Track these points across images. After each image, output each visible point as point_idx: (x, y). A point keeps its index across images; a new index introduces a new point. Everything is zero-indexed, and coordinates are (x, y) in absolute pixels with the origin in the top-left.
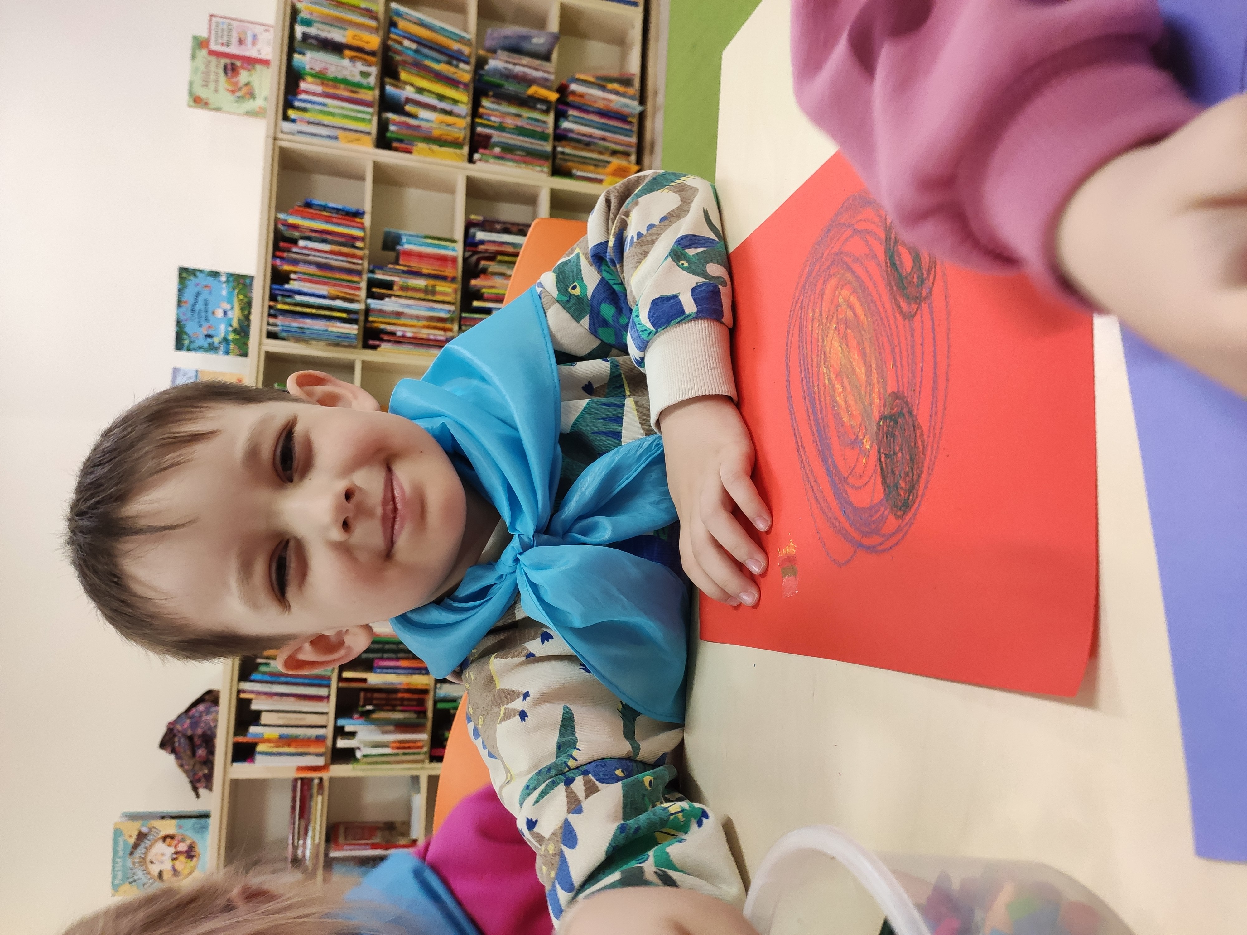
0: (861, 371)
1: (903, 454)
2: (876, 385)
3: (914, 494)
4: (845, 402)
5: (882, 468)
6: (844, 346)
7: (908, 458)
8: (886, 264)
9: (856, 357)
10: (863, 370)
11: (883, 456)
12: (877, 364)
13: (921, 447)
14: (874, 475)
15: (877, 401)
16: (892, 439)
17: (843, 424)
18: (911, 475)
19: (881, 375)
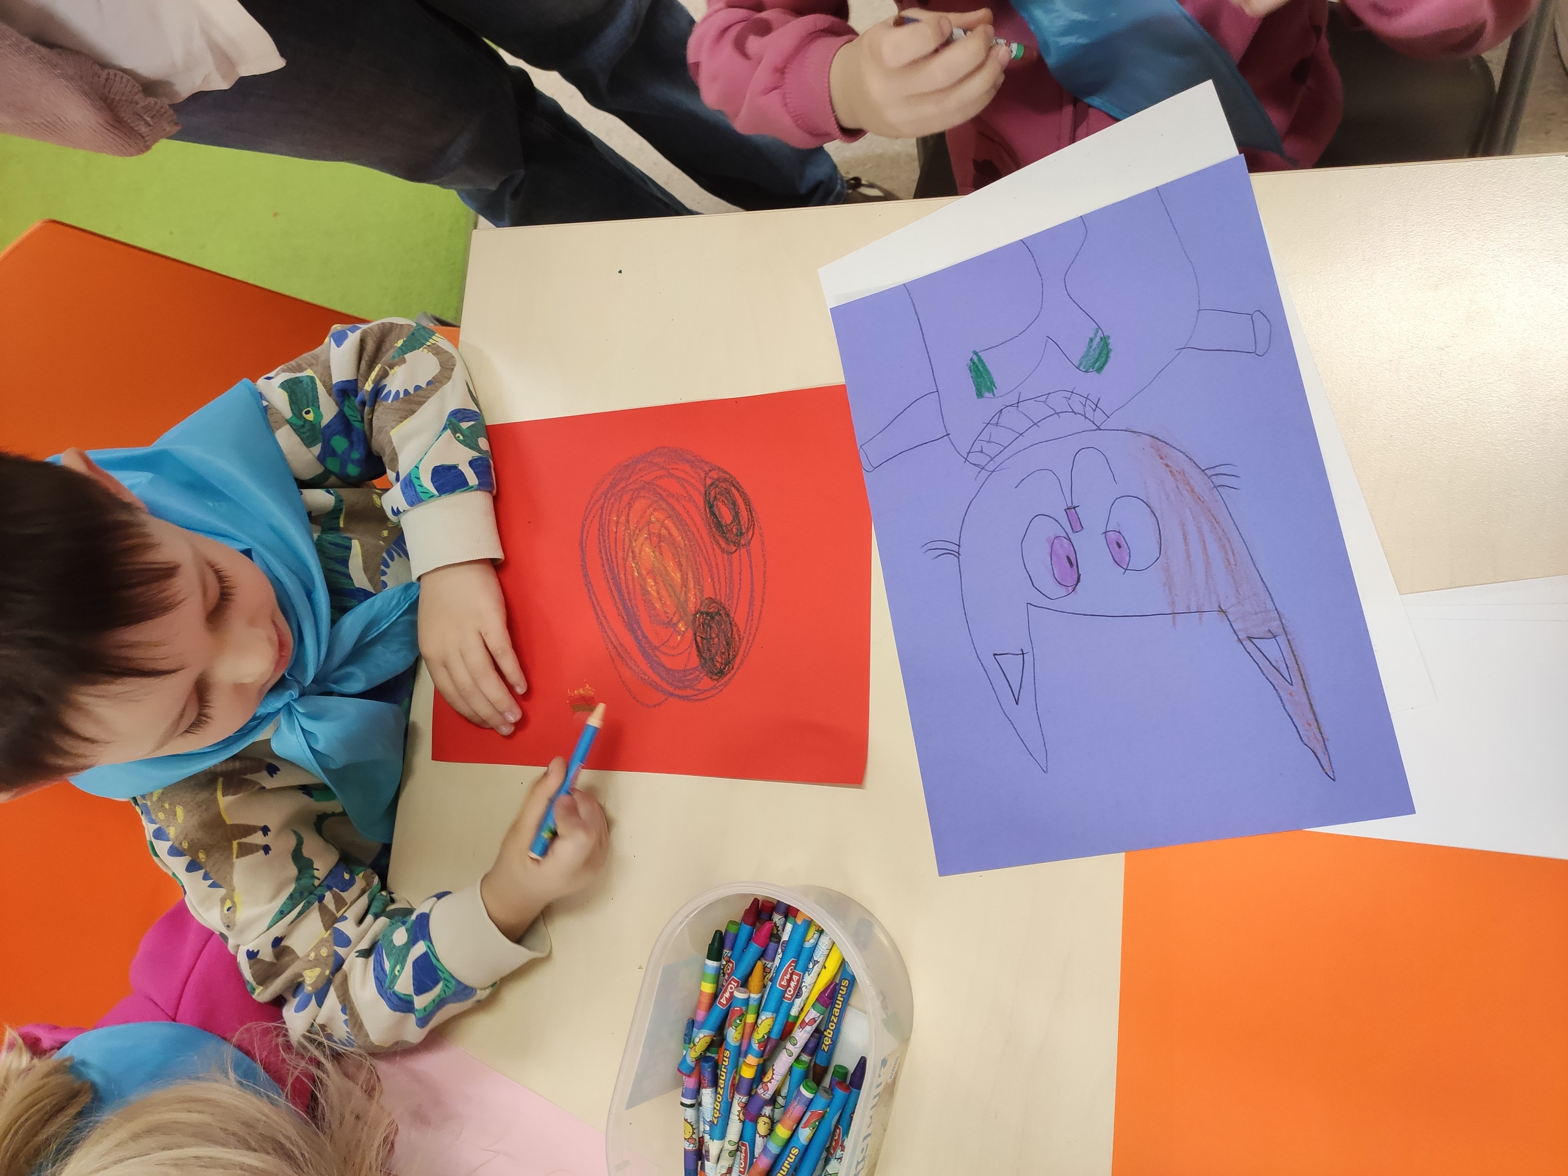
0: (677, 577)
1: (719, 639)
2: (693, 589)
3: (729, 666)
4: (658, 593)
5: (697, 646)
6: (657, 553)
7: (724, 643)
8: (705, 510)
9: (671, 565)
10: (679, 575)
11: (699, 639)
12: (694, 575)
13: (737, 639)
14: (689, 649)
15: (693, 599)
16: (708, 629)
17: (655, 608)
18: (727, 654)
19: (697, 582)
